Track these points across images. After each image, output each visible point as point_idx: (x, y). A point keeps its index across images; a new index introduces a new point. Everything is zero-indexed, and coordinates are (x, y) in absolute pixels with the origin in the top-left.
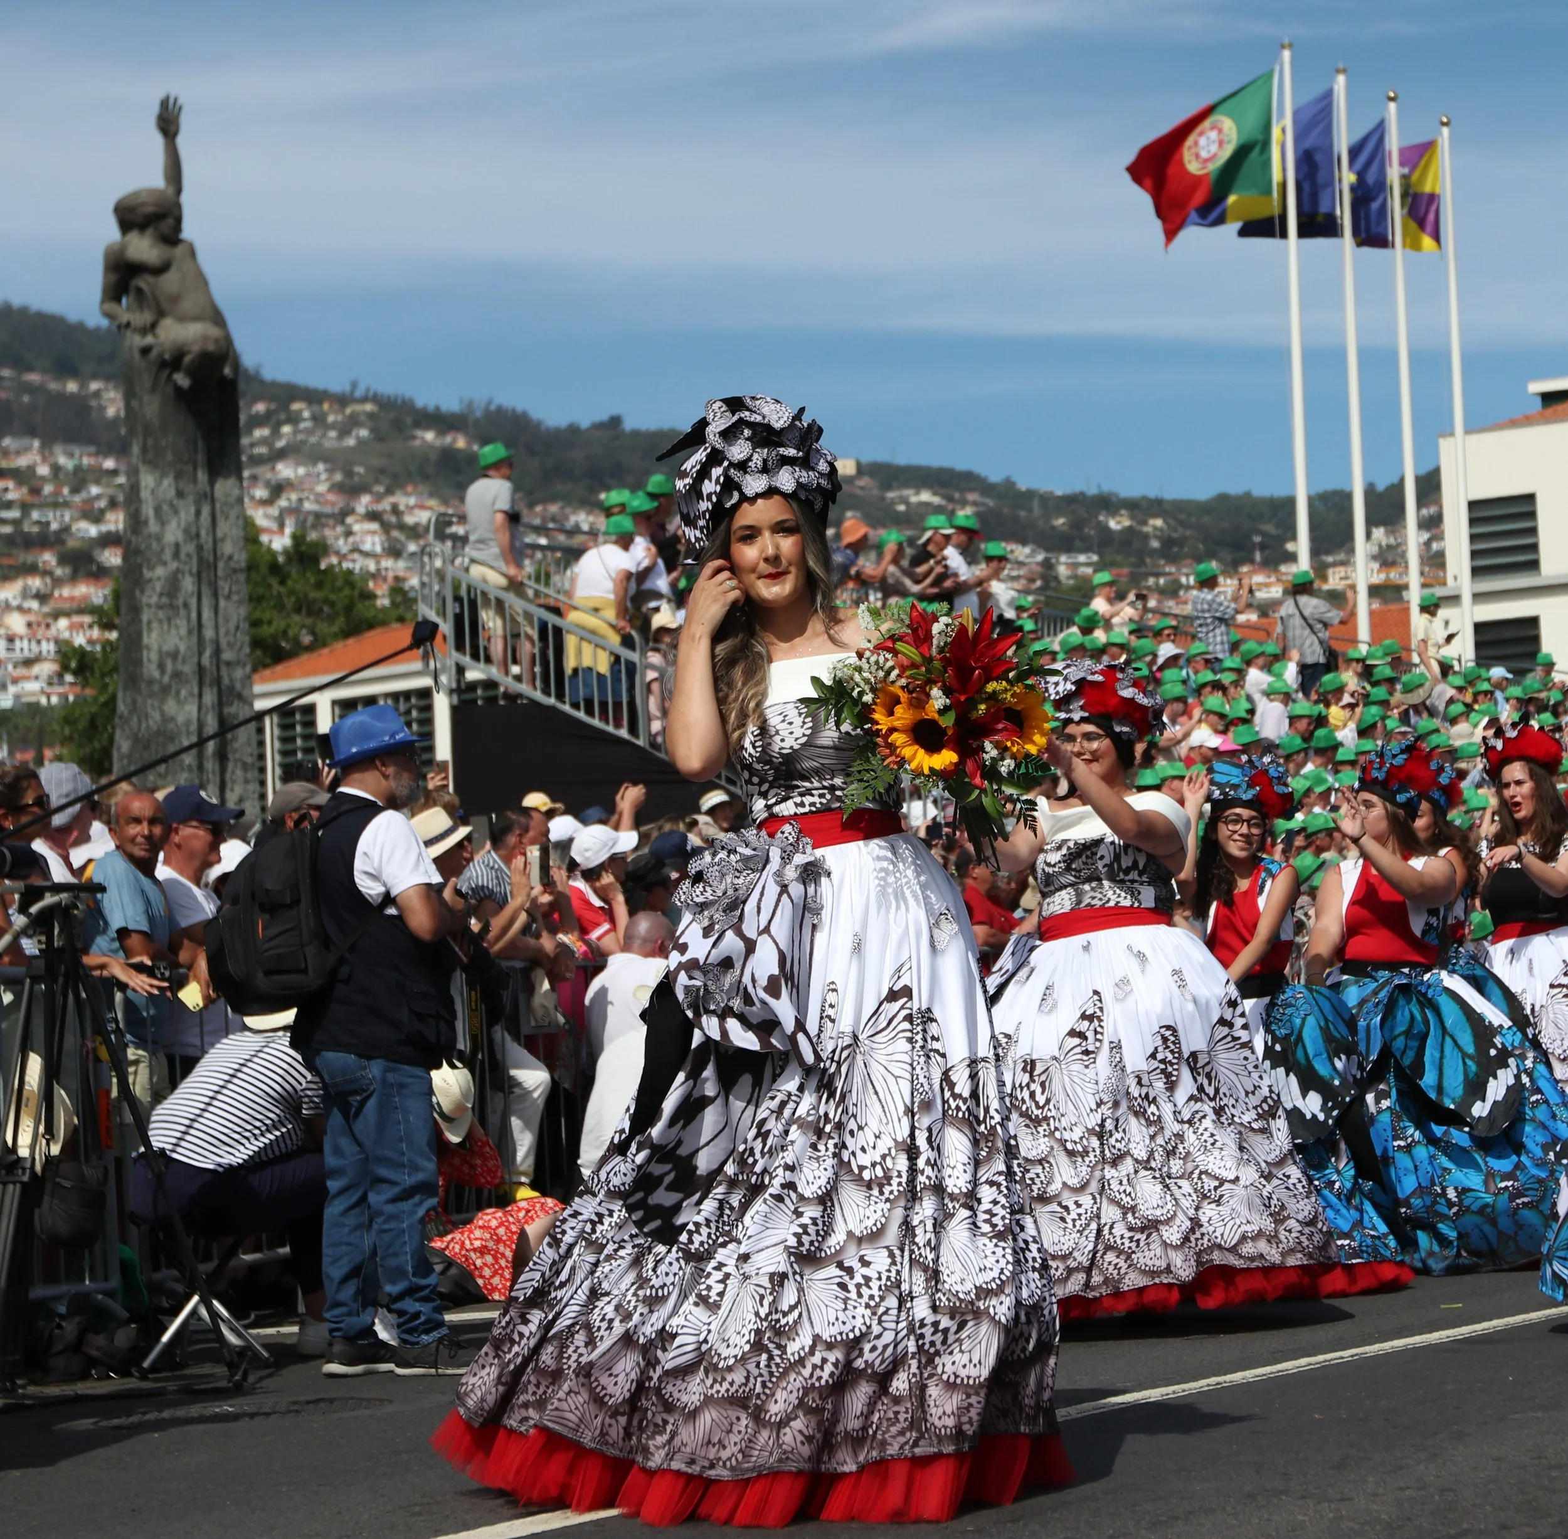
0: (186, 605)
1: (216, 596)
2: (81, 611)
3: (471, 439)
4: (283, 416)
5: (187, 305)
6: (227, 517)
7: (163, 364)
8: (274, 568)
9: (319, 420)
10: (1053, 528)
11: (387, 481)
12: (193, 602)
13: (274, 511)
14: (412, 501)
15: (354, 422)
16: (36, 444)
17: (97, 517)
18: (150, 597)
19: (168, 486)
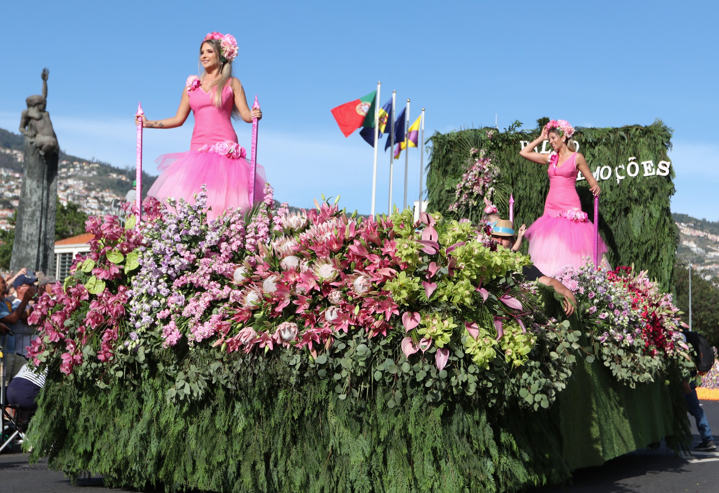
0: (37, 220)
1: (46, 218)
2: (4, 219)
3: (127, 178)
4: (71, 166)
5: (46, 130)
6: (51, 195)
7: (36, 147)
8: (63, 211)
9: (82, 168)
11: (101, 188)
12: (39, 219)
13: (66, 194)
14: (108, 194)
15: (92, 169)
17: (11, 190)
18: (26, 217)
19: (34, 184)
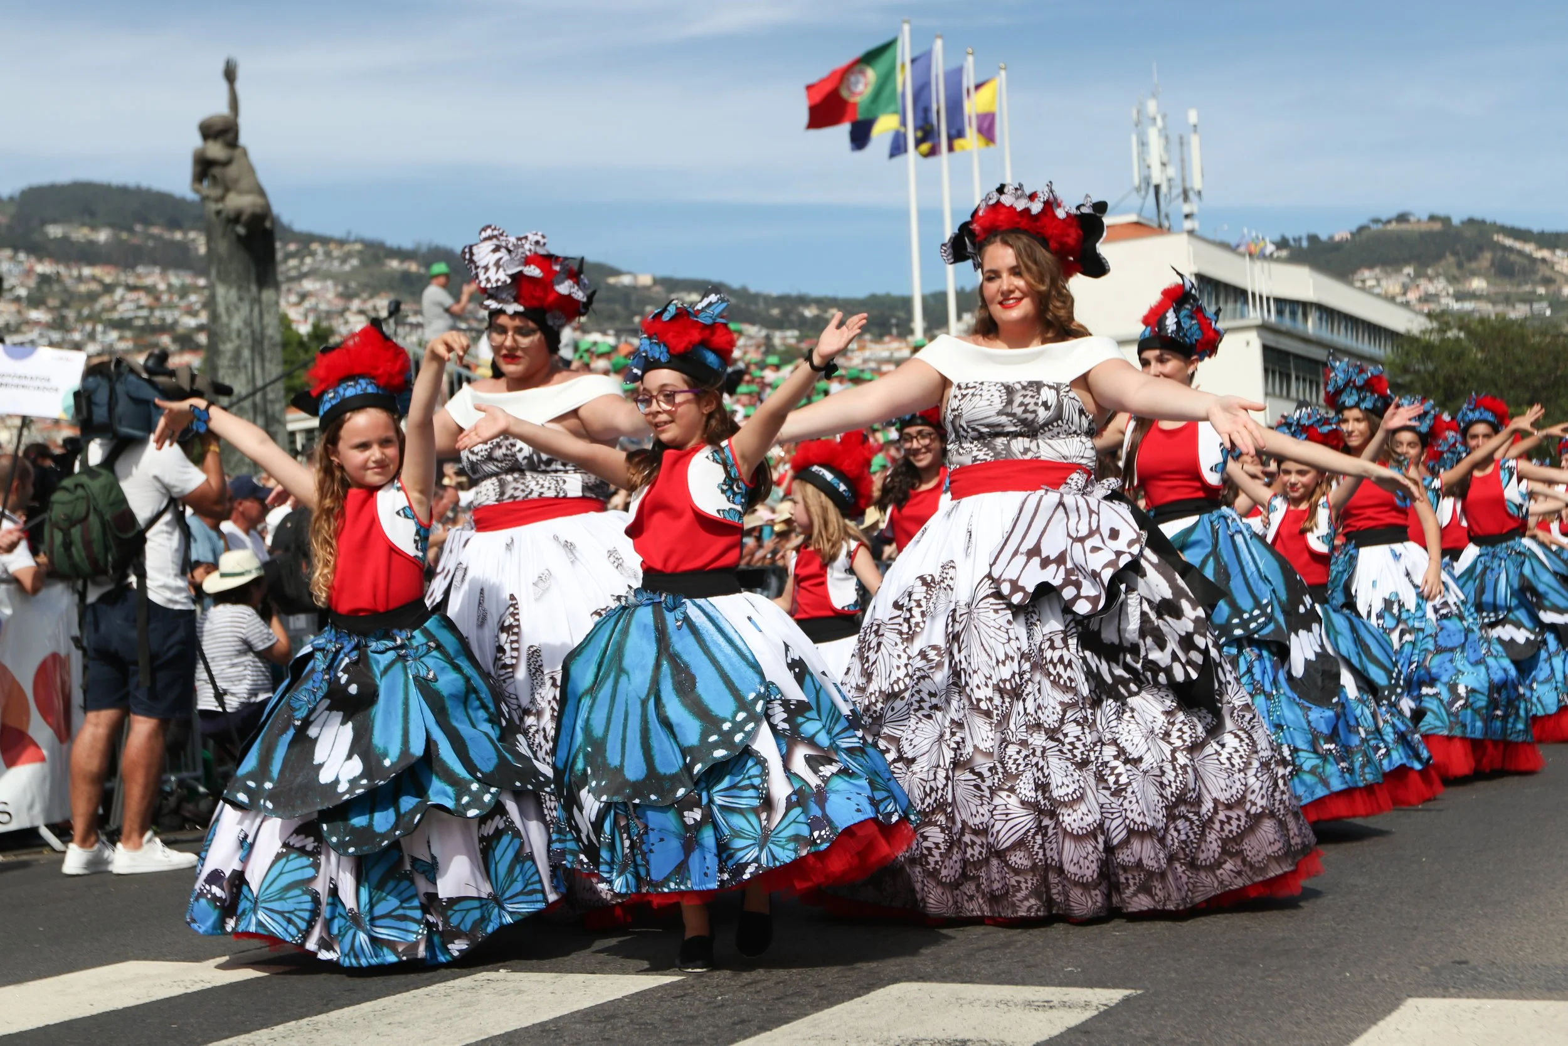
0: (245, 366)
1: (263, 360)
3: (420, 265)
4: (305, 252)
5: (244, 184)
6: (268, 312)
7: (229, 221)
8: (301, 344)
9: (328, 254)
10: (771, 316)
11: (369, 291)
12: (249, 365)
13: (301, 309)
15: (349, 255)
16: (157, 270)
17: (194, 314)
18: (224, 362)
19: (233, 294)
